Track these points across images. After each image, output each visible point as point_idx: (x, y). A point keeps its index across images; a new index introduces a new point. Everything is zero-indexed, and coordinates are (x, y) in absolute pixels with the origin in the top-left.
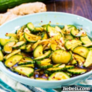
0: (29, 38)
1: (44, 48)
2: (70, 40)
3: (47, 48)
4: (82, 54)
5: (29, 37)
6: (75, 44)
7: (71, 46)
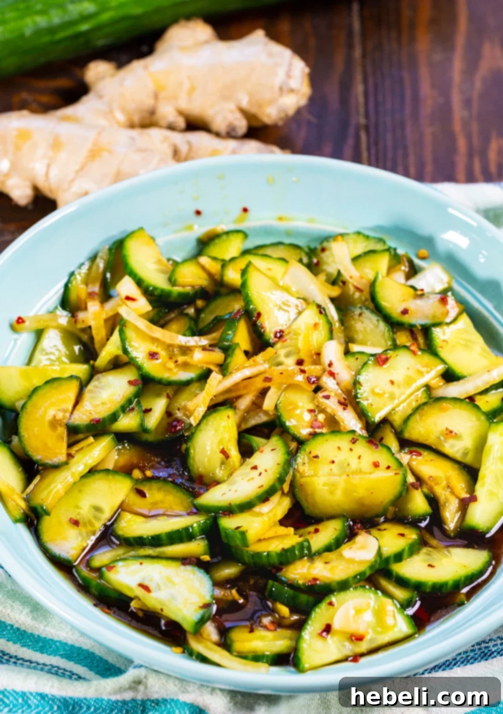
0: (153, 355)
1: (244, 419)
2: (381, 360)
3: (261, 419)
4: (453, 448)
5: (154, 348)
6: (409, 381)
7: (392, 397)
